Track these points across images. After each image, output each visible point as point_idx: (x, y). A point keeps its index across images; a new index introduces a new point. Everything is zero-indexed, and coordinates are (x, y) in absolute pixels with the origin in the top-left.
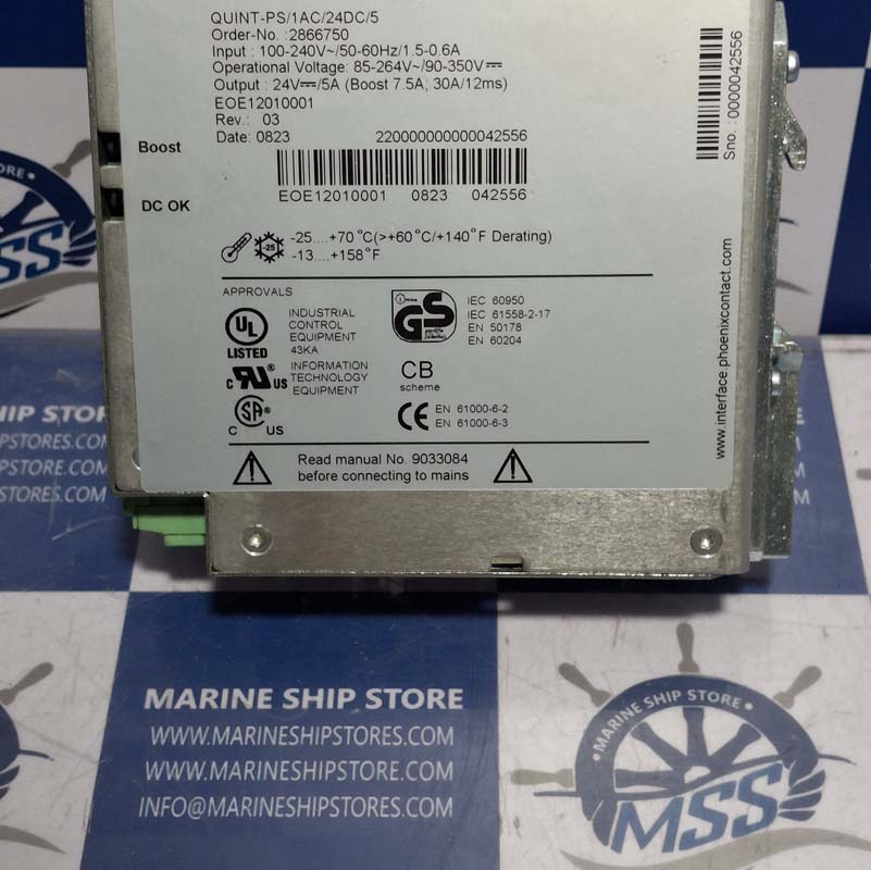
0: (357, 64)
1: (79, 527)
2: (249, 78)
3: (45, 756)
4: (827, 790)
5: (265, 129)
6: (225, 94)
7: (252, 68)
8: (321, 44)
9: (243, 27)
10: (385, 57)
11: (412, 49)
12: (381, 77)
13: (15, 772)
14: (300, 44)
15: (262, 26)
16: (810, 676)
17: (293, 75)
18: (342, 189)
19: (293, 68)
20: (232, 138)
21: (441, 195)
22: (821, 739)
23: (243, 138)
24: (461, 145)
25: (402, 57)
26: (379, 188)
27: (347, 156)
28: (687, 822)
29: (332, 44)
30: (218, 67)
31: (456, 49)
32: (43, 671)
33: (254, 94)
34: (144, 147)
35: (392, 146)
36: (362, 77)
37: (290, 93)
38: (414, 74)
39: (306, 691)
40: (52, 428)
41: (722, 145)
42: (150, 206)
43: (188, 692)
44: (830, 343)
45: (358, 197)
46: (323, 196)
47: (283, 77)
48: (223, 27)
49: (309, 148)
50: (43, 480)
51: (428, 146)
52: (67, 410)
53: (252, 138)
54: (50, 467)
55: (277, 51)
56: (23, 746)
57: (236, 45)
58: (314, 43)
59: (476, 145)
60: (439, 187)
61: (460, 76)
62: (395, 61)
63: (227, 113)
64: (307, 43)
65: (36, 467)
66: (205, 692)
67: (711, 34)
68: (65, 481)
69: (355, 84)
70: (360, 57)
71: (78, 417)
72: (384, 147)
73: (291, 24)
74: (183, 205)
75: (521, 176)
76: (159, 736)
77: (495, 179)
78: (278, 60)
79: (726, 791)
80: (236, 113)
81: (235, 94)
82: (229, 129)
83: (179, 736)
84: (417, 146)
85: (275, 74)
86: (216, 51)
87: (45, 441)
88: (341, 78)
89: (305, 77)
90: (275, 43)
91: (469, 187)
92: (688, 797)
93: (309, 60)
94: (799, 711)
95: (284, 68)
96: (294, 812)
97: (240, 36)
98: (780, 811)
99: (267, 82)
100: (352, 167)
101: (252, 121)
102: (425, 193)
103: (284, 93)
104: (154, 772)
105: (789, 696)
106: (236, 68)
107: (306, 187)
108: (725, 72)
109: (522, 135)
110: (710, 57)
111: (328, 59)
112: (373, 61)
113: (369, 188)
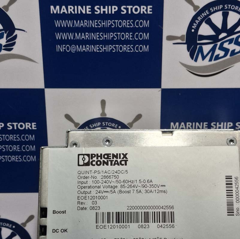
0: (121, 186)
2: (88, 190)
5: (92, 206)
6: (81, 195)
7: (89, 187)
8: (110, 180)
9: (87, 175)
10: (130, 184)
11: (138, 181)
12: (129, 189)
14: (104, 180)
15: (93, 174)
17: (102, 189)
18: (116, 224)
19: (102, 187)
20: (82, 209)
21: (147, 226)
23: (86, 209)
24: (153, 211)
25: (135, 183)
26: (128, 224)
27: (118, 214)
29: (114, 180)
30: (79, 187)
31: (151, 181)
33: (90, 195)
34: (54, 212)
35: (132, 211)
36: (123, 189)
37: (101, 195)
38: (139, 188)
41: (235, 211)
42: (55, 231)
45: (121, 227)
46: (110, 227)
47: (98, 190)
48: (81, 175)
49: (106, 211)
51: (143, 211)
53: (88, 209)
55: (97, 182)
57: (85, 180)
58: (109, 179)
59: (158, 210)
60: (147, 224)
61: (153, 189)
62: (133, 184)
63: (81, 201)
64: (106, 179)
67: (229, 178)
69: (120, 192)
70: (122, 184)
72: (129, 211)
73: (102, 174)
74: (65, 231)
75: (172, 220)
77: (164, 221)
78: (97, 185)
80: (84, 201)
81: (84, 195)
82: (81, 206)
84: (140, 211)
85: (96, 189)
86: (79, 182)
88: (116, 190)
89: (105, 190)
90: (97, 180)
91: (156, 224)
93: (107, 184)
95: (99, 187)
97: (86, 178)
99: (94, 191)
100: (119, 217)
101: (88, 203)
102: (142, 226)
103: (99, 194)
106: (84, 187)
107: (105, 224)
108: (234, 189)
109: (172, 207)
110: (229, 184)
111: (112, 184)
112: (126, 185)
113: (124, 224)
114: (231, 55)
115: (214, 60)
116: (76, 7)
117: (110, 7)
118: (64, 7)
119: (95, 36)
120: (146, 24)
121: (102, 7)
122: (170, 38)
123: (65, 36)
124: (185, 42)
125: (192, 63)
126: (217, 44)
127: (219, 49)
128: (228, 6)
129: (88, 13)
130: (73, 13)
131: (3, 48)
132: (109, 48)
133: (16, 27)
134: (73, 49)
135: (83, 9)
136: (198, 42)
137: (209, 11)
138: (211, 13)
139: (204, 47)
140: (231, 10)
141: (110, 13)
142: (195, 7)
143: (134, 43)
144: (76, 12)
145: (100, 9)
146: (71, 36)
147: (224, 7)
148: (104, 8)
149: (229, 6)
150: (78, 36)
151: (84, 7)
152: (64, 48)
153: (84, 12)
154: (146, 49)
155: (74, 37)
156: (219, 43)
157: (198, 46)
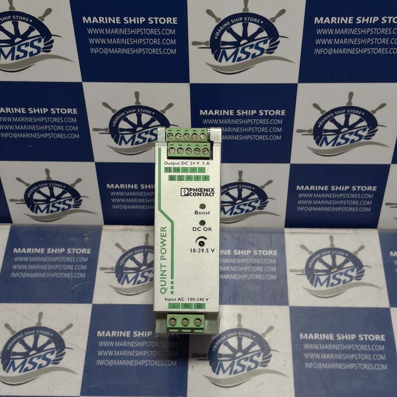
1: (78, 285)
3: (72, 349)
4: (272, 359)
13: (64, 353)
16: (271, 328)
22: (272, 346)
28: (236, 367)
32: (70, 326)
39: (139, 332)
40: (70, 255)
43: (108, 332)
44: (287, 230)
50: (68, 271)
52: (74, 250)
54: (70, 267)
56: (66, 346)
65: (66, 267)
66: (113, 332)
68: (74, 271)
71: (77, 252)
76: (101, 344)
79: (246, 359)
83: (106, 344)
87: (68, 259)
92: (236, 361)
94: (267, 338)
96: (136, 364)
98: (259, 364)
104: (100, 353)
105: (265, 334)
114: (252, 58)
115: (237, 61)
116: (106, 18)
117: (138, 18)
118: (95, 18)
119: (126, 41)
120: (172, 32)
121: (130, 18)
122: (195, 43)
123: (97, 41)
124: (209, 46)
125: (217, 63)
126: (239, 49)
127: (241, 52)
128: (247, 19)
129: (117, 22)
130: (104, 22)
131: (41, 50)
132: (139, 51)
133: (52, 34)
134: (106, 51)
135: (113, 19)
136: (222, 47)
137: (230, 22)
138: (232, 24)
139: (227, 50)
140: (250, 21)
141: (138, 23)
142: (217, 19)
143: (163, 47)
144: (107, 22)
145: (128, 20)
146: (103, 41)
147: (243, 19)
148: (132, 19)
149: (249, 18)
150: (110, 41)
151: (114, 18)
152: (97, 51)
153: (114, 22)
154: (173, 52)
155: (106, 41)
156: (240, 48)
157: (222, 50)
